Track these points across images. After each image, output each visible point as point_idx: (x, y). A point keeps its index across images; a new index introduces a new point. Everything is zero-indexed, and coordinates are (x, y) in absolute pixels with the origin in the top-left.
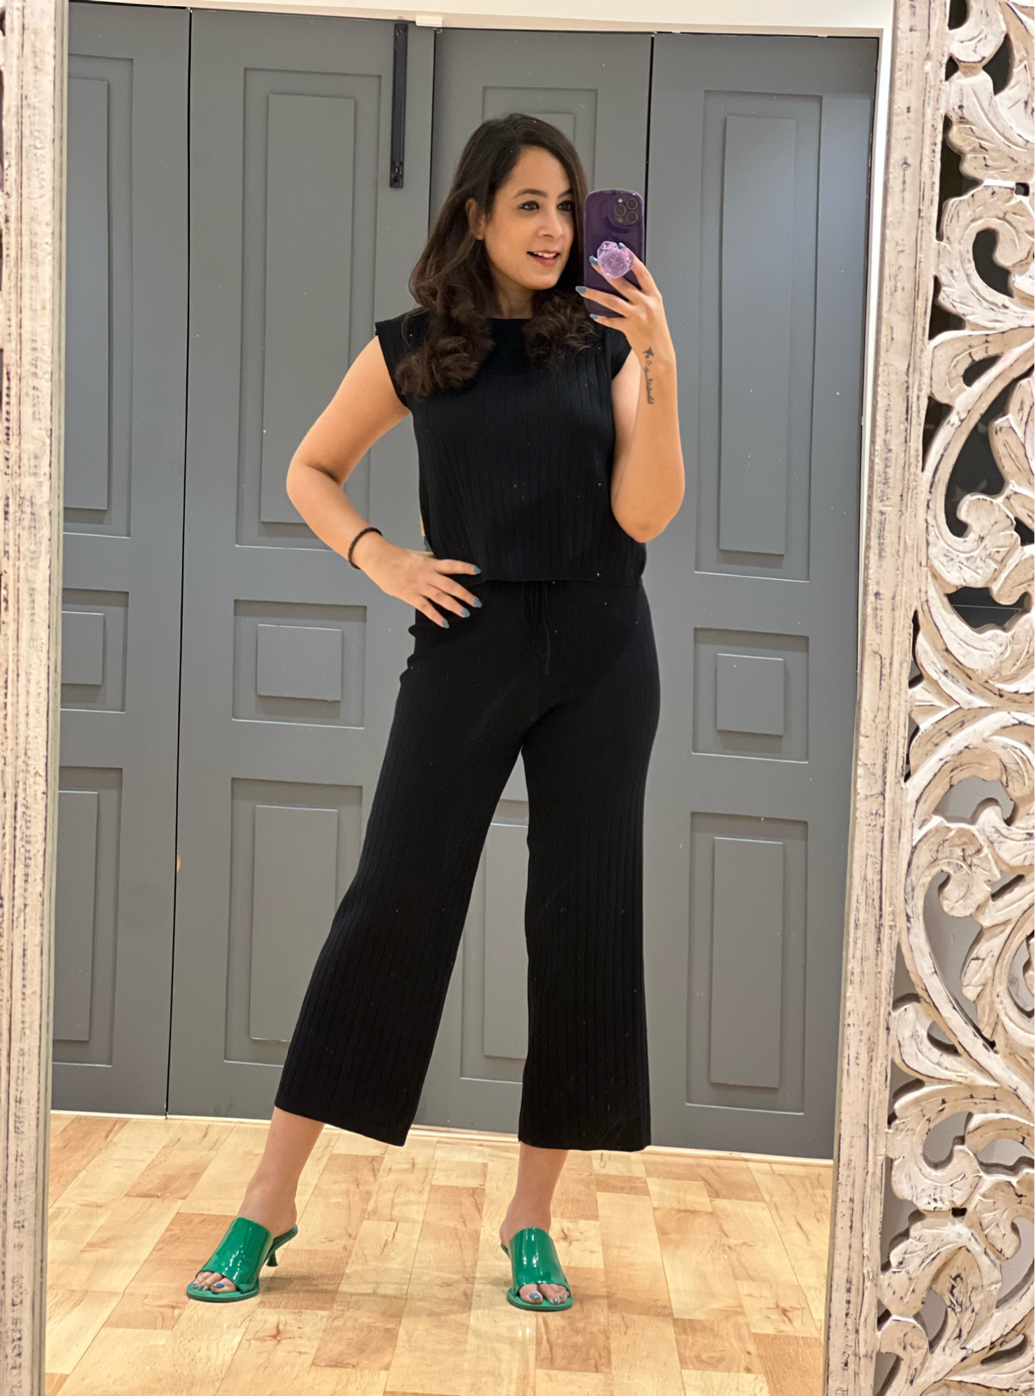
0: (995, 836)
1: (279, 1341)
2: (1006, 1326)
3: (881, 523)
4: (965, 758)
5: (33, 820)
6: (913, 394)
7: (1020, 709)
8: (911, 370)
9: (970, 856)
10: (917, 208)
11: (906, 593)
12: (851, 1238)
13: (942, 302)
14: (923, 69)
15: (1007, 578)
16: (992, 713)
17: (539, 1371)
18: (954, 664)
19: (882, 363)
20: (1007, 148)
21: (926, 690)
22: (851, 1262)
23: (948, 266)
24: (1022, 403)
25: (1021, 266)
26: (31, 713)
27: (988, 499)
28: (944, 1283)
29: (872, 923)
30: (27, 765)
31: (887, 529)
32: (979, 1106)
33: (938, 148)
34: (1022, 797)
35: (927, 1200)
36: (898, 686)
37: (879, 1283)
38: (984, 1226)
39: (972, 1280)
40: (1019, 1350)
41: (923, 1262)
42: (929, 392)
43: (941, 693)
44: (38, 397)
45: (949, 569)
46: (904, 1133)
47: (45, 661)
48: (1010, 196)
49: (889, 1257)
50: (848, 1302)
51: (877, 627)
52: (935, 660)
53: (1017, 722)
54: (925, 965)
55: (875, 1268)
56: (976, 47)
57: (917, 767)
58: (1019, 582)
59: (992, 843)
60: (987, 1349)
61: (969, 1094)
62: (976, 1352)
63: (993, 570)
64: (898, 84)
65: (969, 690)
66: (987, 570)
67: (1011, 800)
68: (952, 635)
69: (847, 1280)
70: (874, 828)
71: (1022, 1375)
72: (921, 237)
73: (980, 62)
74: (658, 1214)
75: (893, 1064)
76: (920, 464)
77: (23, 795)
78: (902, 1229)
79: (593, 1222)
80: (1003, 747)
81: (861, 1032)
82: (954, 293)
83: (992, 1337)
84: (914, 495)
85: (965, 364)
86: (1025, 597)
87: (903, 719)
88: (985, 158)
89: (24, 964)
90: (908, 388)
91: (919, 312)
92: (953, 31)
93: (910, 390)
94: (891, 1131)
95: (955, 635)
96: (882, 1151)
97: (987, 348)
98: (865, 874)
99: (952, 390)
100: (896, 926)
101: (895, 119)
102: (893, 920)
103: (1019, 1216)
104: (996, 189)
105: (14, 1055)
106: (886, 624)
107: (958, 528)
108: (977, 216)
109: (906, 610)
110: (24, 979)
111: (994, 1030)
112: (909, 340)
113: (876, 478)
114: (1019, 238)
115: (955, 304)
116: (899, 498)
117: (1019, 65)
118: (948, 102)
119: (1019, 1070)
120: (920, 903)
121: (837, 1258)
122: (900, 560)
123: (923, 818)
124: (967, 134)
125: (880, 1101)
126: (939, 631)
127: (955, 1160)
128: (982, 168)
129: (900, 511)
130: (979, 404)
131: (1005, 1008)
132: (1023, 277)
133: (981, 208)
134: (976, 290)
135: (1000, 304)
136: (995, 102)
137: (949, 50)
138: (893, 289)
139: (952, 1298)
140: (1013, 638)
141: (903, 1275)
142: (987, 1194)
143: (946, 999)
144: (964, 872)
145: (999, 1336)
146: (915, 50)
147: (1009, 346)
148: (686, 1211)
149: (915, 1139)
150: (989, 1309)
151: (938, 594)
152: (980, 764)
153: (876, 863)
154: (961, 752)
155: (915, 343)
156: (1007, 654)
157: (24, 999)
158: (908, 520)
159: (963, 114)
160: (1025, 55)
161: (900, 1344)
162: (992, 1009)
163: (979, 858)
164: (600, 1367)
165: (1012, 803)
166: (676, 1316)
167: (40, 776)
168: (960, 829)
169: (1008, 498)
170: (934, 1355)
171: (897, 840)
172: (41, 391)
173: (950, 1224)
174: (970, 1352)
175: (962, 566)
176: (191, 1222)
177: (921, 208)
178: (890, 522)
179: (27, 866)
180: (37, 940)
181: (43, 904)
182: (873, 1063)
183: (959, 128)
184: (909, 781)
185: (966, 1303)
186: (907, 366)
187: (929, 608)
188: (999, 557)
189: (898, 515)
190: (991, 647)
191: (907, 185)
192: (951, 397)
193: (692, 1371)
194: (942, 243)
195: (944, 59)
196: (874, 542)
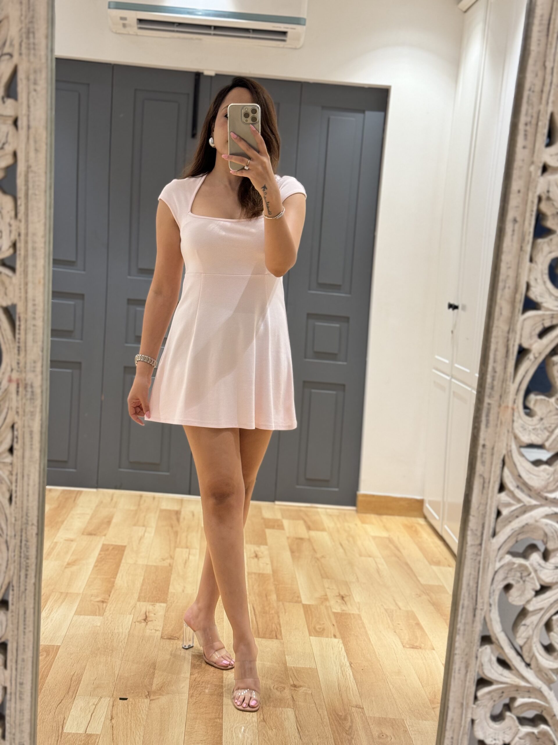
0: (538, 567)
1: (147, 623)
3: (488, 408)
4: (525, 529)
6: (511, 343)
8: (511, 331)
9: (524, 576)
10: (520, 245)
11: (500, 446)
13: (530, 295)
14: (529, 170)
15: (554, 440)
16: (541, 508)
18: (523, 483)
19: (495, 325)
21: (507, 495)
23: (534, 276)
27: (547, 399)
30: (28, 520)
31: (492, 411)
32: (520, 695)
33: (534, 214)
34: (554, 549)
35: (491, 739)
36: (493, 494)
42: (519, 342)
43: (514, 497)
44: (36, 331)
45: (523, 434)
46: (481, 707)
51: (483, 463)
52: (512, 480)
53: (554, 512)
54: (497, 627)
57: (499, 532)
59: (536, 571)
61: (516, 689)
63: (547, 435)
65: (530, 496)
66: (543, 435)
68: (523, 468)
72: (521, 261)
74: (289, 541)
75: (478, 674)
76: (512, 380)
77: (25, 536)
79: (266, 547)
80: (546, 524)
81: (462, 658)
82: (537, 290)
84: (507, 396)
85: (540, 328)
90: (508, 340)
91: (517, 300)
92: (548, 149)
93: (509, 342)
94: (475, 706)
95: (525, 469)
96: (470, 716)
97: (552, 321)
98: (469, 583)
99: (531, 342)
100: (484, 609)
102: (483, 606)
106: (488, 461)
107: (528, 411)
108: (553, 250)
109: (500, 455)
112: (510, 315)
113: (487, 386)
115: (537, 297)
116: (499, 397)
118: (541, 189)
120: (497, 598)
122: (497, 429)
123: (501, 557)
124: (550, 206)
125: (470, 691)
126: (516, 466)
127: (506, 720)
129: (499, 404)
130: (545, 349)
131: (537, 649)
133: (554, 246)
134: (548, 289)
137: (544, 159)
138: (503, 287)
142: (522, 737)
144: (520, 584)
146: (525, 159)
148: (299, 538)
149: (487, 709)
151: (516, 445)
152: (533, 532)
153: (475, 578)
154: (523, 527)
155: (515, 316)
158: (503, 409)
159: (548, 195)
162: (531, 649)
163: (529, 578)
164: (277, 636)
166: (303, 603)
168: (520, 563)
175: (530, 433)
177: (522, 245)
178: (493, 409)
182: (468, 674)
184: (495, 539)
186: (508, 329)
187: (512, 454)
188: (550, 429)
189: (498, 406)
190: (543, 475)
191: (516, 233)
192: (531, 345)
193: (314, 638)
194: (533, 265)
195: (541, 165)
196: (484, 419)
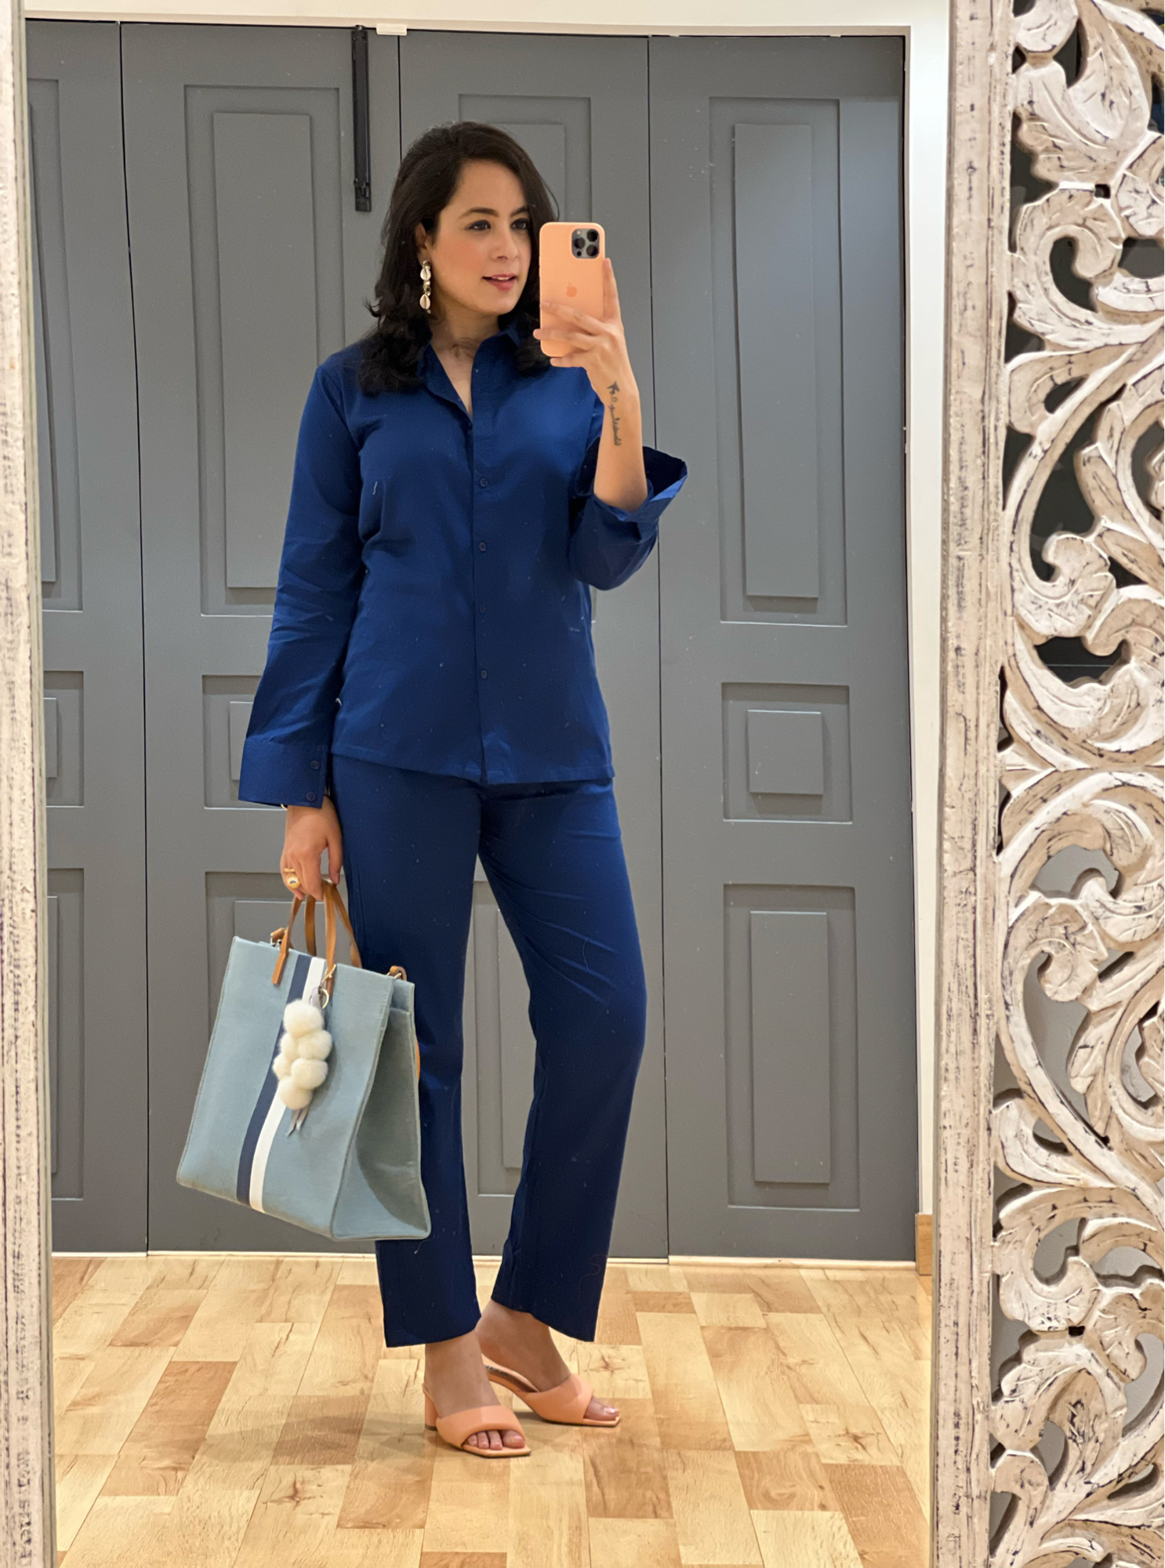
0: (1100, 911)
1: (298, 1502)
2: (1135, 1455)
3: (959, 570)
4: (1063, 826)
5: (22, 942)
6: (991, 424)
7: (1122, 769)
8: (986, 397)
9: (1073, 933)
10: (986, 218)
11: (991, 646)
12: (957, 1366)
13: (1019, 320)
14: (987, 61)
15: (1103, 624)
16: (1092, 775)
17: (592, 1520)
18: (1047, 723)
19: (953, 391)
20: (1084, 146)
21: (1017, 753)
22: (958, 1393)
23: (1023, 278)
24: (1112, 429)
25: (1105, 277)
26: (14, 823)
27: (1078, 537)
28: (1062, 1413)
29: (967, 1014)
30: (12, 880)
31: (966, 575)
32: (1094, 1210)
33: (1007, 149)
34: (1129, 865)
35: (1041, 1319)
36: (986, 750)
37: (992, 1415)
38: (1105, 1344)
39: (1095, 1406)
40: (1150, 1480)
41: (1038, 1389)
42: (1007, 421)
43: (1034, 756)
44: (9, 467)
45: (1037, 618)
46: (1011, 1246)
47: (29, 764)
48: (1088, 199)
49: (1000, 1385)
50: (957, 1439)
51: (959, 686)
52: (1026, 720)
53: (1120, 783)
54: (1027, 1056)
55: (986, 1399)
56: (1045, 35)
57: (1010, 838)
58: (1116, 628)
59: (1097, 919)
60: (1115, 1483)
61: (1081, 1198)
62: (1103, 1486)
63: (1086, 616)
64: (959, 79)
65: (1065, 750)
66: (1081, 616)
67: (1116, 869)
68: (1044, 691)
69: (955, 1414)
70: (965, 909)
71: (1155, 1509)
72: (992, 249)
73: (1050, 51)
74: (706, 1334)
75: (996, 1168)
76: (1001, 502)
77: (10, 915)
78: (1013, 1352)
79: (635, 1347)
80: (1106, 812)
81: (959, 1134)
82: (1031, 309)
83: (1119, 1468)
84: (996, 538)
85: (1046, 388)
86: (1123, 645)
87: (993, 786)
88: (1059, 158)
89: (17, 1102)
90: (984, 418)
91: (993, 334)
92: (1019, 18)
93: (986, 420)
94: (997, 1244)
95: (1047, 690)
96: (989, 1267)
97: (1070, 369)
98: (957, 960)
99: (1033, 418)
100: (993, 1015)
101: (958, 119)
102: (990, 1009)
103: (1145, 1332)
104: (1073, 192)
105: (10, 1204)
106: (970, 681)
107: (1046, 572)
108: (1053, 223)
109: (991, 666)
110: (17, 1119)
111: (1107, 1124)
112: (983, 364)
113: (952, 519)
114: (1101, 245)
115: (1033, 322)
116: (978, 541)
117: (1093, 53)
118: (1016, 98)
119: (1137, 1169)
120: (1020, 988)
121: (942, 1390)
122: (982, 610)
123: (1019, 894)
124: (1038, 132)
125: (983, 1210)
126: (1029, 686)
127: (1069, 1274)
128: (1057, 170)
129: (981, 555)
130: (1063, 432)
131: (1118, 1100)
132: (1107, 289)
133: (1058, 214)
134: (1056, 306)
135: (1083, 320)
136: (1069, 95)
137: (1015, 38)
138: (962, 308)
139: (1072, 1428)
140: (1112, 691)
141: (1017, 1404)
142: (1107, 1309)
143: (1052, 1093)
144: (1067, 952)
145: (1126, 1466)
146: (977, 40)
147: (1094, 366)
148: (738, 1328)
149: (1024, 1251)
150: (1115, 1438)
151: (1026, 646)
152: (1080, 831)
153: (968, 946)
154: (1058, 819)
155: (990, 367)
156: (1106, 709)
157: (18, 1142)
158: (990, 565)
159: (1033, 110)
160: (1100, 40)
161: (1017, 1482)
162: (1105, 1101)
163: (1084, 936)
164: (659, 1512)
165: (1117, 873)
166: (737, 1449)
167: (28, 892)
168: (1062, 907)
169: (1100, 535)
170: (1055, 1492)
171: (991, 920)
172: (13, 461)
173: (1066, 1344)
174: (1095, 1486)
175: (1052, 613)
176: (186, 1371)
177: (991, 217)
178: (969, 567)
179: (16, 993)
180: (32, 1075)
181: (36, 1035)
182: (974, 1169)
183: (1029, 126)
184: (1002, 855)
185: (1089, 1433)
186: (981, 394)
187: (1017, 663)
188: (1092, 602)
189: (978, 561)
190: (1088, 702)
191: (974, 192)
192: (1033, 425)
193: (762, 1512)
194: (1016, 255)
195: (1011, 50)
196: (952, 591)
